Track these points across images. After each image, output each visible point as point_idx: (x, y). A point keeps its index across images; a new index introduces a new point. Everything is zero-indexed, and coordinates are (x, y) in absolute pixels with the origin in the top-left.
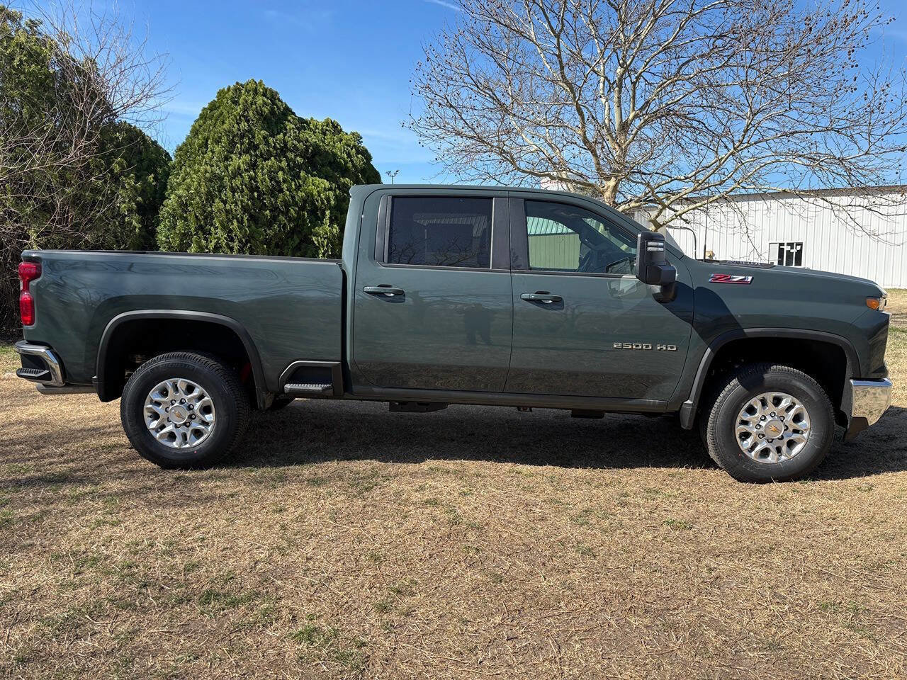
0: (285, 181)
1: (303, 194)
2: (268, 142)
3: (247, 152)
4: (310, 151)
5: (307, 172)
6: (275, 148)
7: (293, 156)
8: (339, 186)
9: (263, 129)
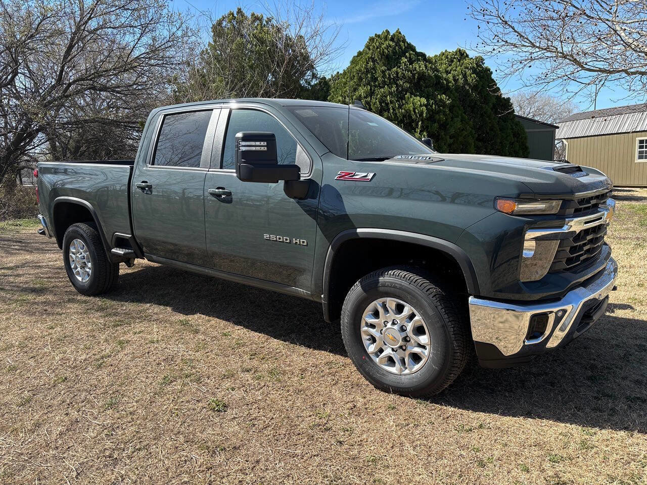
0: (391, 102)
1: (403, 111)
2: (385, 74)
3: (369, 84)
4: (416, 77)
5: (411, 94)
6: (389, 78)
7: (401, 83)
8: (435, 102)
9: (384, 65)
